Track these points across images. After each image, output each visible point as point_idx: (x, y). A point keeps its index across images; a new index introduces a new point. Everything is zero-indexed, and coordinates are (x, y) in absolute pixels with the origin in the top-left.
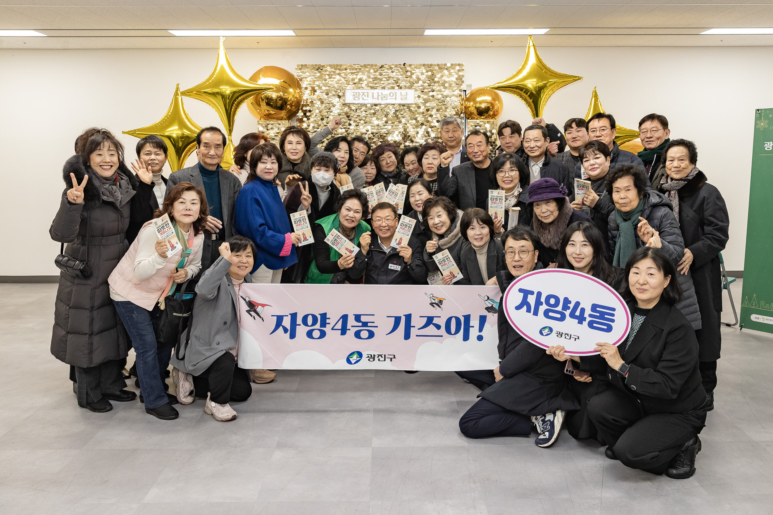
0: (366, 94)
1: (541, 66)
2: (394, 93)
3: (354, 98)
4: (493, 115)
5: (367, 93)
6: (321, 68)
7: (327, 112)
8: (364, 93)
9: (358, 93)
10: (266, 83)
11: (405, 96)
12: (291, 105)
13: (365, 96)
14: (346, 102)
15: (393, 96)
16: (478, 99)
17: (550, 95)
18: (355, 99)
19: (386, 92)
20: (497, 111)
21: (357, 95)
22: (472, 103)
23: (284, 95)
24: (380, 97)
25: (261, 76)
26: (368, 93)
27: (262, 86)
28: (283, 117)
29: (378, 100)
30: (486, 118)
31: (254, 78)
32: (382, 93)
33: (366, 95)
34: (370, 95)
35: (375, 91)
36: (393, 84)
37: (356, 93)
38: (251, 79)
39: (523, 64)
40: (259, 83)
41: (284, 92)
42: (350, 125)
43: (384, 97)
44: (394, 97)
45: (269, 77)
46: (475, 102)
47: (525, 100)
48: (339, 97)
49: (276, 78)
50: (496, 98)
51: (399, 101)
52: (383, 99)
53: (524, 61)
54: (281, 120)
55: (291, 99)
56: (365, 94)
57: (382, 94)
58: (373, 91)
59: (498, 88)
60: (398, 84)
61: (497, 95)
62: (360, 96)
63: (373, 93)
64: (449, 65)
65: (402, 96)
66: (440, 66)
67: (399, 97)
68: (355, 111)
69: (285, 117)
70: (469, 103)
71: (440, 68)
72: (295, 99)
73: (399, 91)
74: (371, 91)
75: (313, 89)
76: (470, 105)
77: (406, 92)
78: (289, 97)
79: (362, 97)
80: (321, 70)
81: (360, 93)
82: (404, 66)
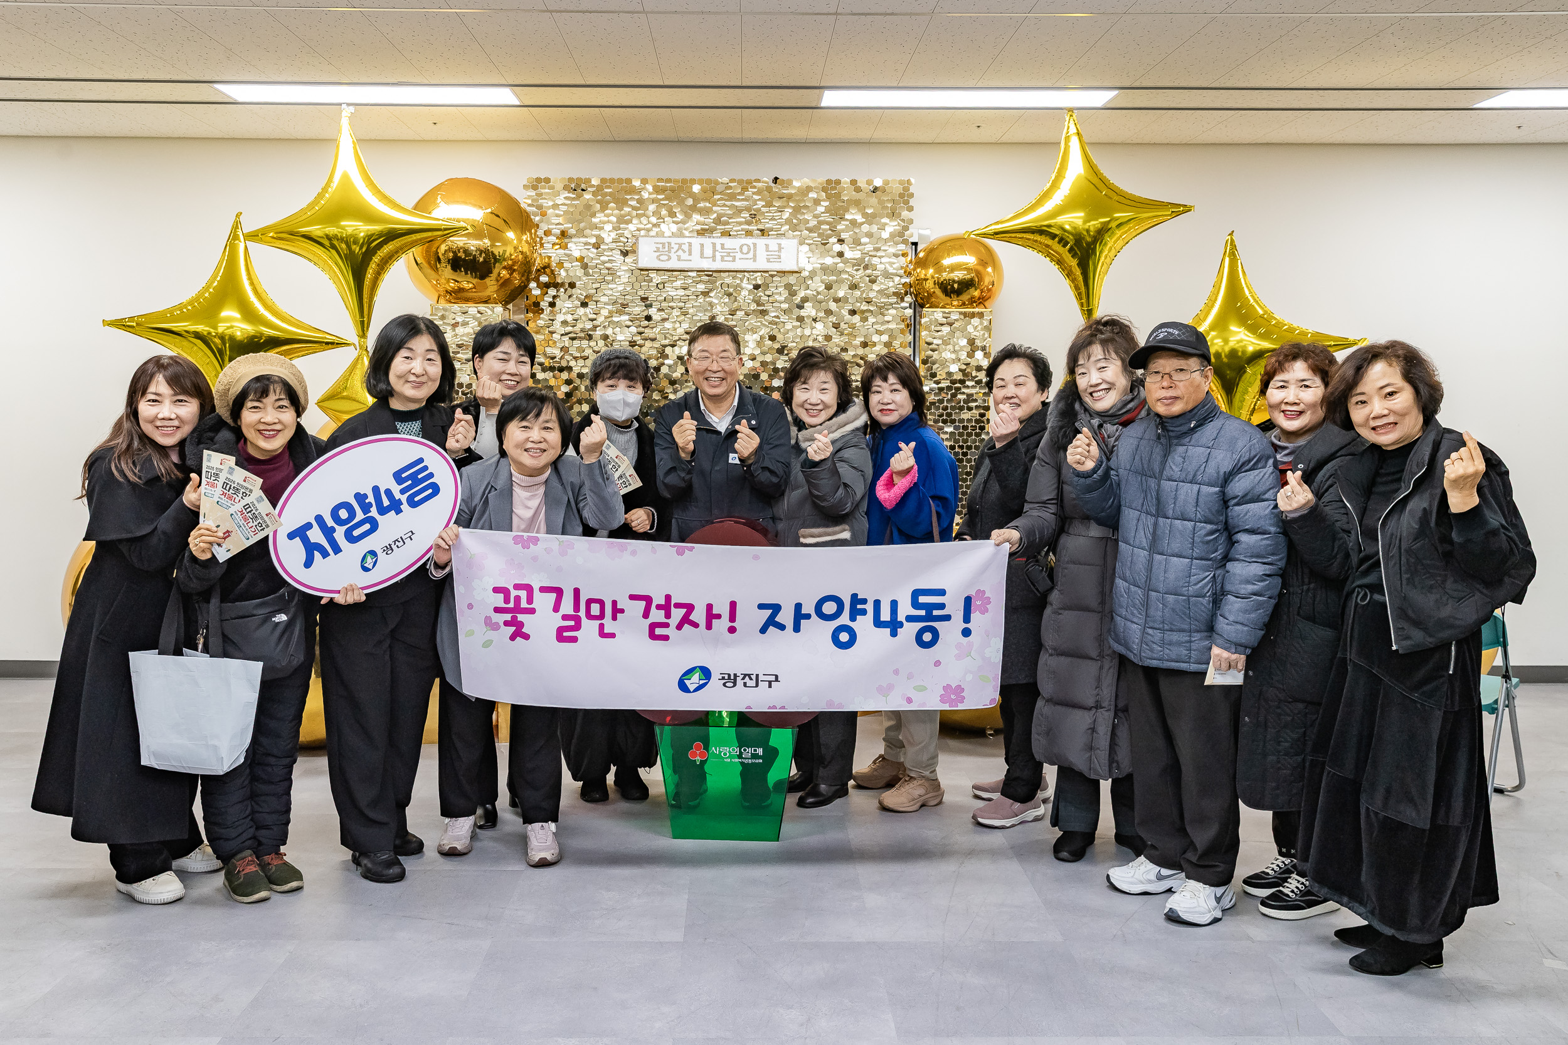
0: (685, 247)
1: (1096, 180)
2: (752, 246)
3: (659, 256)
4: (979, 299)
5: (687, 244)
6: (583, 186)
7: (596, 289)
8: (680, 245)
9: (667, 244)
10: (449, 217)
11: (777, 253)
12: (510, 268)
13: (684, 251)
14: (641, 265)
15: (747, 253)
16: (947, 262)
17: (1118, 249)
18: (662, 258)
19: (733, 243)
20: (989, 290)
21: (667, 249)
22: (931, 271)
23: (493, 245)
24: (718, 255)
25: (439, 200)
26: (690, 244)
27: (441, 222)
28: (489, 296)
29: (714, 260)
30: (964, 304)
31: (423, 205)
32: (723, 245)
33: (686, 249)
34: (696, 249)
35: (707, 241)
36: (748, 223)
37: (663, 244)
38: (416, 207)
39: (1053, 178)
40: (433, 215)
41: (493, 240)
42: (648, 318)
43: (729, 255)
44: (751, 255)
45: (457, 202)
46: (940, 269)
47: (1060, 262)
48: (625, 254)
49: (475, 205)
50: (988, 258)
51: (762, 264)
52: (726, 258)
53: (1056, 171)
54: (486, 302)
55: (511, 255)
56: (683, 247)
57: (723, 248)
58: (701, 240)
59: (997, 235)
60: (761, 227)
61: (989, 251)
62: (673, 251)
63: (702, 245)
64: (878, 183)
65: (768, 253)
66: (858, 184)
67: (762, 254)
68: (661, 286)
69: (495, 295)
70: (923, 271)
71: (858, 190)
72: (520, 257)
73: (761, 242)
74: (697, 241)
75: (563, 234)
76: (926, 275)
77: (779, 245)
78: (505, 251)
79: (677, 254)
80: (583, 190)
81: (673, 245)
82: (773, 185)
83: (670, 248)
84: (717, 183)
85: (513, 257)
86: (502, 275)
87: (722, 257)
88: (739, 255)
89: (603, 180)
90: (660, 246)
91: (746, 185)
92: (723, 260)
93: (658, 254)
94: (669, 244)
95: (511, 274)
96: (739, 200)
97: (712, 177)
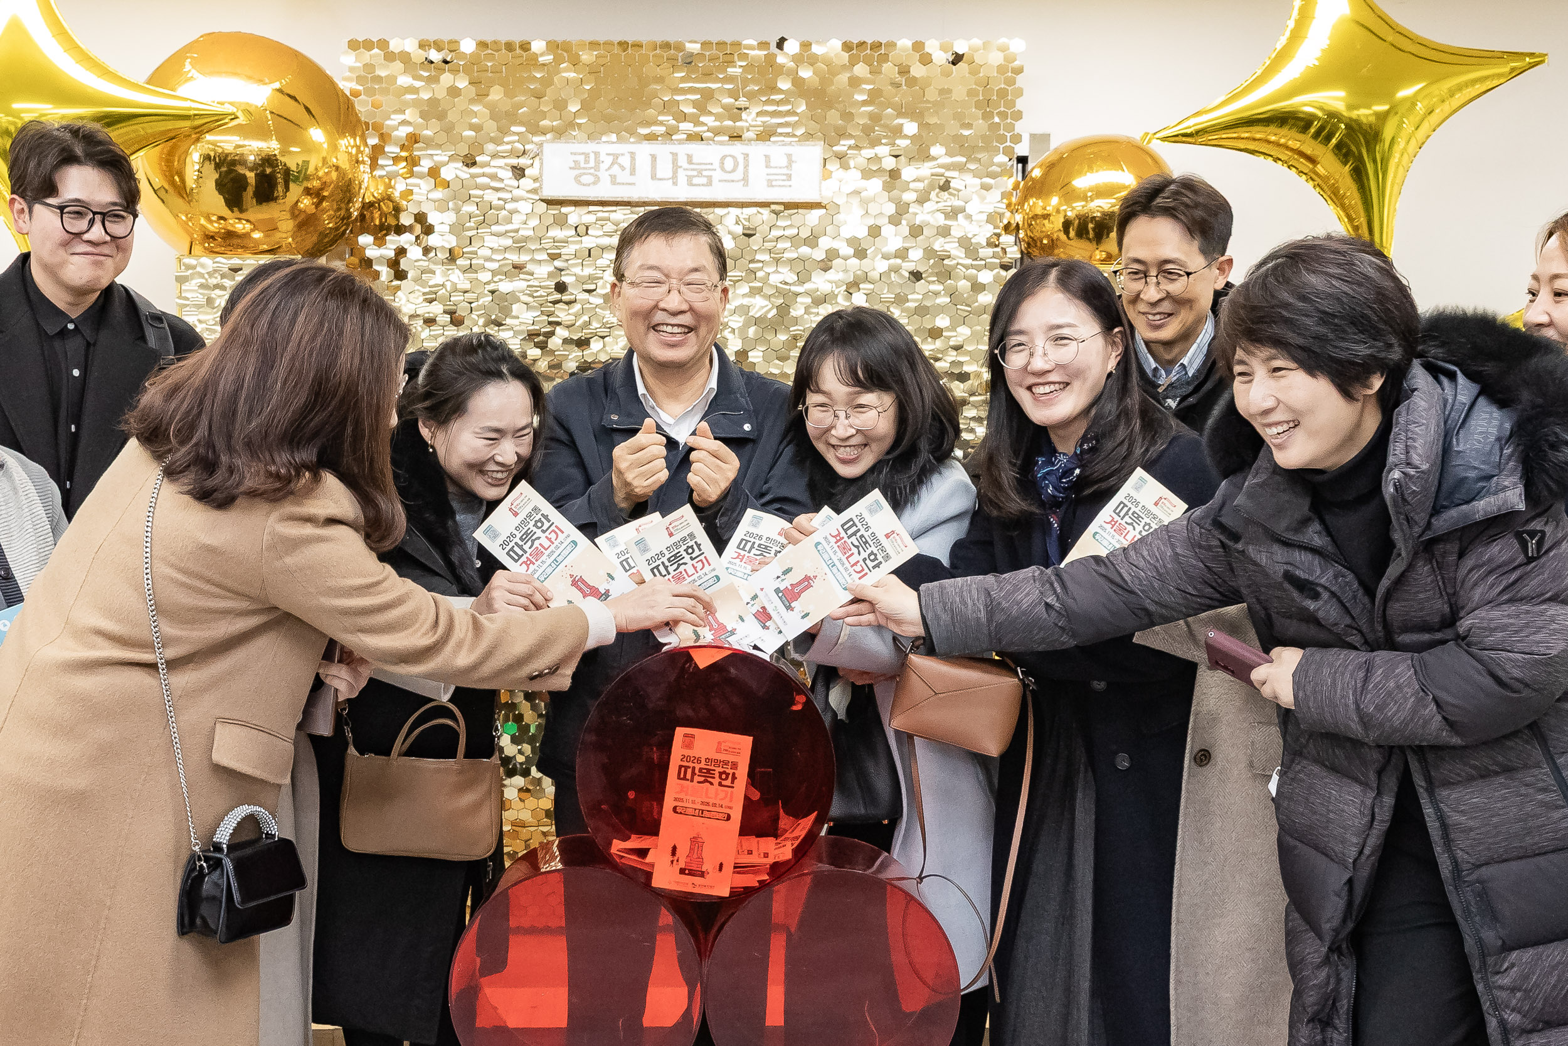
0: (625, 161)
2: (741, 158)
3: (580, 175)
5: (629, 157)
6: (446, 55)
7: (470, 237)
8: (616, 156)
9: (592, 156)
11: (785, 171)
12: (316, 194)
13: (623, 168)
14: (549, 192)
15: (733, 171)
16: (1083, 182)
19: (708, 153)
21: (592, 164)
22: (1055, 200)
23: (284, 152)
24: (682, 176)
25: (189, 67)
26: (633, 155)
27: (191, 105)
29: (675, 184)
31: (166, 74)
32: (690, 158)
33: (626, 165)
34: (643, 165)
35: (662, 150)
37: (587, 155)
41: (286, 141)
42: (561, 287)
43: (700, 173)
44: (739, 176)
45: (220, 73)
46: (1070, 195)
48: (518, 171)
49: (253, 79)
51: (759, 191)
52: (696, 181)
55: (316, 169)
56: (621, 160)
57: (690, 162)
58: (652, 149)
62: (603, 167)
63: (654, 158)
64: (961, 47)
65: (770, 171)
66: (928, 49)
67: (758, 171)
68: (582, 230)
69: (290, 240)
70: (1040, 203)
71: (926, 60)
72: (334, 175)
73: (757, 151)
74: (645, 150)
75: (414, 139)
76: (1045, 209)
77: (789, 156)
78: (306, 163)
79: (611, 172)
80: (446, 62)
81: (603, 157)
82: (777, 51)
83: (598, 162)
84: (680, 47)
85: (321, 174)
86: (301, 206)
87: (690, 178)
88: (717, 175)
89: (482, 45)
90: (581, 158)
91: (728, 52)
92: (691, 184)
93: (577, 172)
94: (597, 154)
95: (317, 205)
96: (718, 80)
97: (671, 39)
